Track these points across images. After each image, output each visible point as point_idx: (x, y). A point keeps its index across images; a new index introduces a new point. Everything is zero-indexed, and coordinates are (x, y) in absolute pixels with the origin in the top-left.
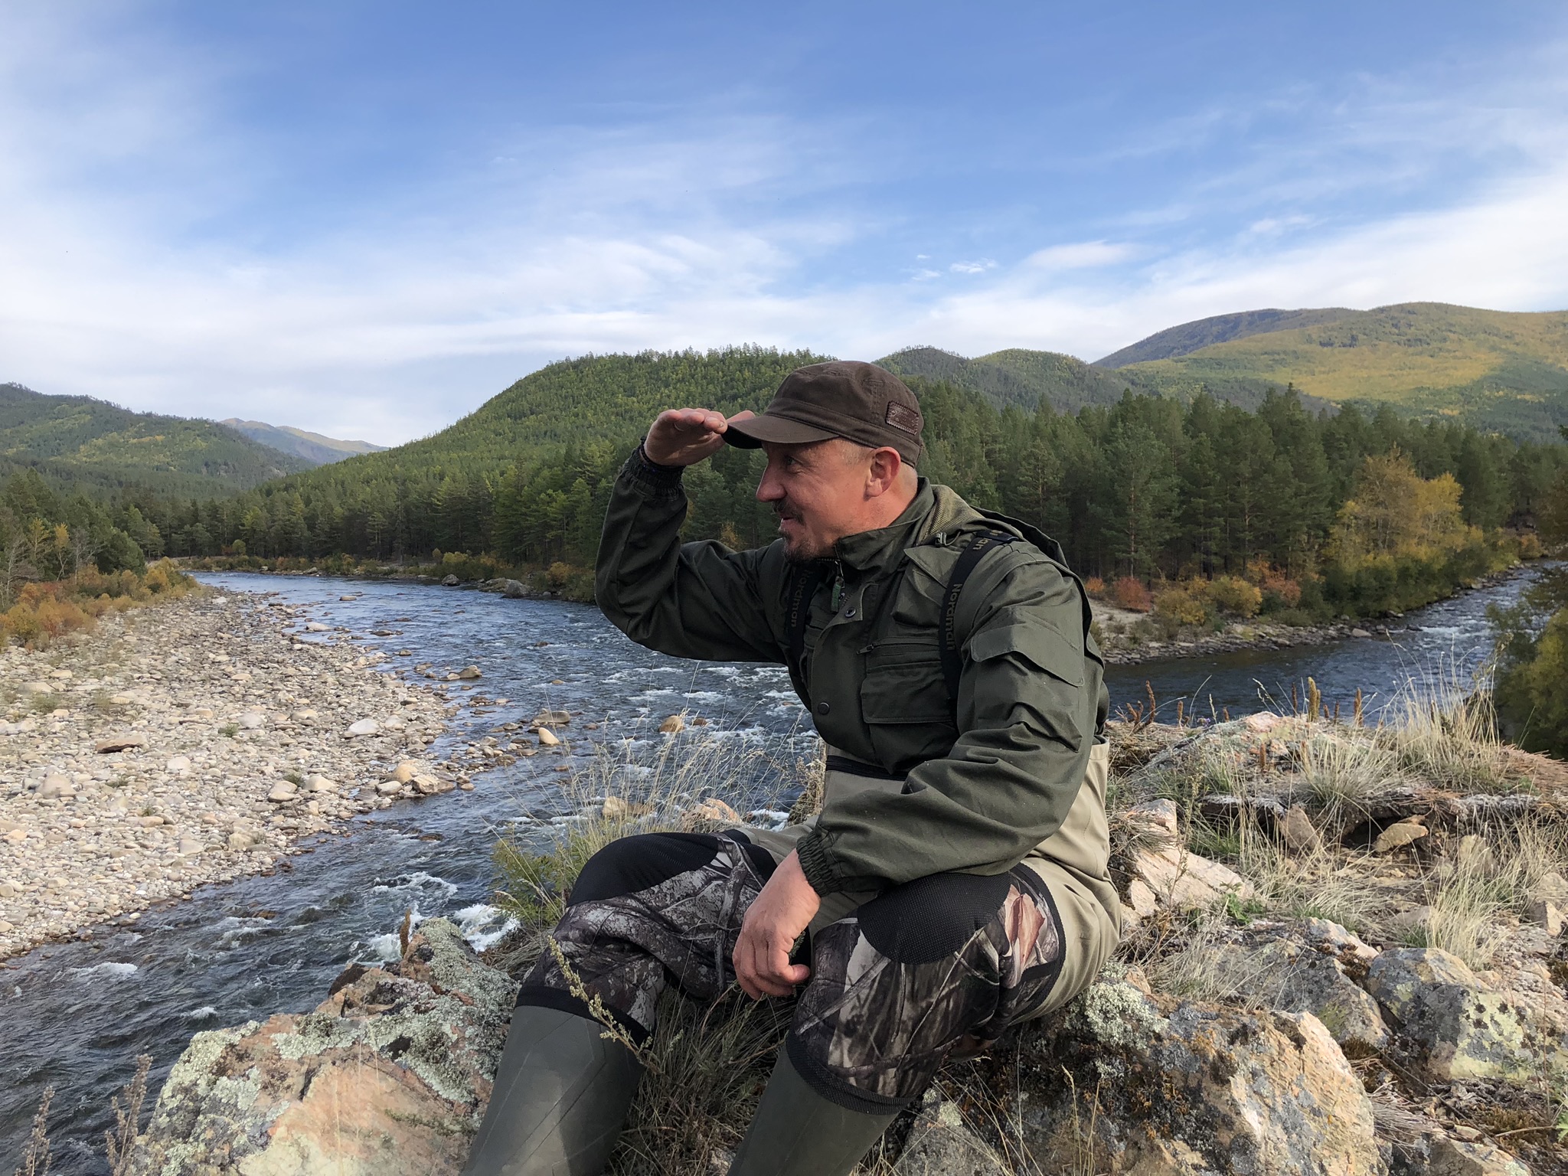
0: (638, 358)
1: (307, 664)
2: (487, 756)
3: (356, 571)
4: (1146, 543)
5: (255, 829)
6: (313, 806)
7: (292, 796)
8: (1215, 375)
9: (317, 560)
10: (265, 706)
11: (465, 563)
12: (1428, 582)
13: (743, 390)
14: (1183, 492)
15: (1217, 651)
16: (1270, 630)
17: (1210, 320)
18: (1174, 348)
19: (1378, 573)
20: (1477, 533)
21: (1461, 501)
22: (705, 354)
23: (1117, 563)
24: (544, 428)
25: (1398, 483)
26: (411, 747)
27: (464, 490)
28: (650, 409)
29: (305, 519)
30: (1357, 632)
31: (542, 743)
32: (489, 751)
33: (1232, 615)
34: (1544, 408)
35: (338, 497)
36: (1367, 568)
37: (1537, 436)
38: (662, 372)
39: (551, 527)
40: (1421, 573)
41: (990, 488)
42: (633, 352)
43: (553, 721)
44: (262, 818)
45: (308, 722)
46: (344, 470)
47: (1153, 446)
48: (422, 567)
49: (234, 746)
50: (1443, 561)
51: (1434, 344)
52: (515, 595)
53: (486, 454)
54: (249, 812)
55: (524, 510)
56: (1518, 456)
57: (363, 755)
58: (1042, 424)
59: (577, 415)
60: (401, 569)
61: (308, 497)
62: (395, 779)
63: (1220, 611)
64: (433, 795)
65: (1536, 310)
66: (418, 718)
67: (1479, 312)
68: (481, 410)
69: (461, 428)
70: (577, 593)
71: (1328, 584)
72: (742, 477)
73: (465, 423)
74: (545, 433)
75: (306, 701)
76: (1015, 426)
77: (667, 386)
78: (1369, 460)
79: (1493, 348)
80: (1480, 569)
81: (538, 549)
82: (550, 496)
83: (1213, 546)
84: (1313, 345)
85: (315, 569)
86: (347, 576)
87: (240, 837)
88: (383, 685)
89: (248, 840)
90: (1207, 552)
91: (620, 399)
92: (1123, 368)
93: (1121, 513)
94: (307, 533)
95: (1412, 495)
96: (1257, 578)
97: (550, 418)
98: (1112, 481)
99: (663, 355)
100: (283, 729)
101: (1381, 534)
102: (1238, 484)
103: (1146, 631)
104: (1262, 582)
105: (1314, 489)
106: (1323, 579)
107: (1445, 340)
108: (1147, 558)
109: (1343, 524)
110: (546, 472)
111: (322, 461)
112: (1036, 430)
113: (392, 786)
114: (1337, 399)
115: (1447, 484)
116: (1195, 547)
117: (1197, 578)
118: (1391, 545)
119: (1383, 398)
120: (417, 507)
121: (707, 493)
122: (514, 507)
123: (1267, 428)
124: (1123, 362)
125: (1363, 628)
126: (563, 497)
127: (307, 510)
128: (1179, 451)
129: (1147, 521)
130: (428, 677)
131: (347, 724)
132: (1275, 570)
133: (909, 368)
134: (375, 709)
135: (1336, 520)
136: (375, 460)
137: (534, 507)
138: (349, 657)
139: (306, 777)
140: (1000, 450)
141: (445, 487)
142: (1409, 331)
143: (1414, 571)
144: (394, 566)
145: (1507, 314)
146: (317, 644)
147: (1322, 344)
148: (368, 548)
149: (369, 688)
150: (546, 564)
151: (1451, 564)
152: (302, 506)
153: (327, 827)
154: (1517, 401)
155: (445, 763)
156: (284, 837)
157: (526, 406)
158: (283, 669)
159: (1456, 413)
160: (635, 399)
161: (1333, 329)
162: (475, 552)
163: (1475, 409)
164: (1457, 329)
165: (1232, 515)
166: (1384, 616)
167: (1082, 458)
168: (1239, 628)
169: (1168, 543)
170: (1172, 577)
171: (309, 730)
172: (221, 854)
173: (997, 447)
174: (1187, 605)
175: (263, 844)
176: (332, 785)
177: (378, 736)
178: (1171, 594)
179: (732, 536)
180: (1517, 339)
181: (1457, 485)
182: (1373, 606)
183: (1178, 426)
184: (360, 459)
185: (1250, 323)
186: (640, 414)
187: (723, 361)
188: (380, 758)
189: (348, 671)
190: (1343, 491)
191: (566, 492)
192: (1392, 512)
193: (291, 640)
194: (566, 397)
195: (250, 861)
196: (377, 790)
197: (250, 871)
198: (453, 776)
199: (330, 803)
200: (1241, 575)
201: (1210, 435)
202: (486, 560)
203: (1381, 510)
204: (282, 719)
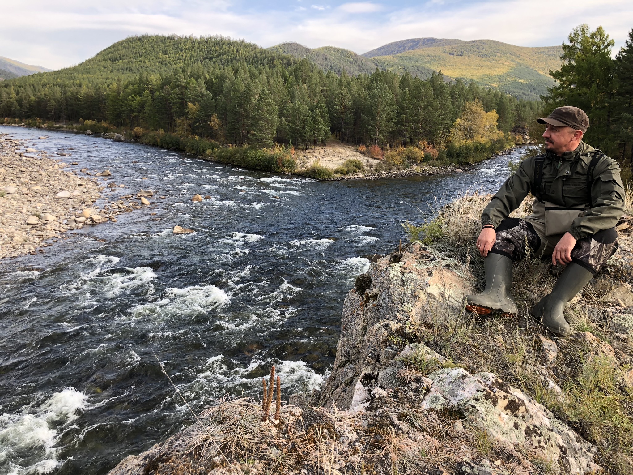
0: (168, 38)
1: (30, 166)
2: (120, 208)
3: (43, 126)
4: (383, 132)
5: (24, 235)
6: (48, 226)
7: (37, 222)
8: (408, 64)
9: (24, 120)
10: (15, 184)
11: (94, 125)
12: (484, 152)
13: (215, 55)
14: (398, 112)
15: (407, 175)
16: (426, 168)
17: (408, 40)
18: (393, 51)
19: (467, 148)
20: (502, 134)
21: (498, 121)
22: (198, 38)
23: (371, 139)
24: (126, 66)
25: (476, 113)
26: (86, 204)
27: (92, 92)
28: (174, 61)
29: (17, 101)
30: (458, 170)
31: (142, 203)
32: (121, 206)
33: (412, 162)
34: (527, 86)
35: (32, 92)
36: (463, 146)
37: (524, 97)
38: (179, 45)
39: (134, 111)
40: (482, 148)
41: (323, 106)
42: (166, 35)
43: (146, 195)
44: (26, 231)
45: (37, 191)
46: (33, 79)
47: (388, 93)
48: (75, 126)
49: (5, 201)
50: (490, 144)
51: (491, 57)
52: (119, 141)
53: (100, 77)
54: (19, 229)
55: (121, 103)
56: (518, 105)
57: (66, 206)
58: (343, 80)
59: (141, 61)
60: (65, 126)
61: (18, 91)
62: (83, 216)
63: (408, 160)
64: (99, 223)
65: (529, 47)
66: (87, 192)
67: (509, 45)
68: (97, 56)
69: (88, 64)
70: (147, 141)
71: (448, 151)
72: (219, 94)
73: (90, 61)
74: (127, 69)
75: (35, 182)
76: (333, 80)
77: (181, 51)
78: (467, 103)
79: (512, 61)
80: (502, 148)
81: (128, 121)
82: (133, 97)
83: (407, 134)
84: (447, 54)
85: (23, 124)
86: (39, 128)
87: (18, 238)
88: (69, 177)
89: (21, 240)
90: (405, 137)
91: (161, 55)
92: (372, 58)
93: (374, 119)
94: (18, 108)
95: (481, 118)
96: (422, 147)
97: (129, 62)
98: (371, 106)
99: (180, 37)
100: (27, 194)
101: (469, 132)
102: (419, 110)
103: (381, 167)
104: (424, 150)
105: (446, 113)
106: (447, 149)
107: (495, 56)
108: (383, 138)
109: (456, 128)
110: (131, 87)
111: (20, 75)
112: (340, 83)
113: (82, 219)
114: (454, 77)
115: (493, 114)
116: (401, 135)
117: (400, 147)
118: (472, 137)
119: (471, 77)
120: (71, 99)
121: (204, 100)
122: (117, 101)
123: (431, 88)
124: (373, 55)
125: (460, 168)
126: (139, 98)
127: (17, 97)
128: (397, 95)
129: (383, 123)
130: (87, 174)
131: (55, 193)
132: (429, 144)
133: (286, 51)
134: (67, 187)
135: (453, 126)
136: (47, 75)
137: (126, 102)
138: (50, 164)
139: (42, 215)
140: (327, 90)
141: (84, 90)
142: (482, 51)
143: (479, 147)
144: (62, 125)
145: (518, 47)
146: (33, 158)
147: (450, 54)
148: (49, 116)
149: (62, 178)
150: (132, 128)
151: (492, 145)
152: (15, 95)
153: (56, 235)
154: (518, 83)
155: (103, 210)
156: (37, 239)
157: (118, 56)
158: (19, 168)
159: (496, 86)
160: (167, 56)
161: (454, 48)
162: (99, 121)
163: (503, 85)
164: (500, 52)
165: (415, 122)
166: (467, 164)
167: (359, 95)
168: (415, 167)
169: (391, 132)
170: (391, 146)
171: (38, 195)
172: (10, 245)
173: (326, 88)
174: (397, 157)
175: (28, 242)
176: (55, 218)
177: (70, 198)
178: (390, 153)
179: (216, 120)
180: (521, 57)
181: (497, 115)
182: (464, 160)
183: (397, 84)
184: (40, 75)
185: (423, 43)
186: (170, 63)
187: (206, 41)
188: (73, 208)
189: (51, 170)
190: (456, 115)
191: (141, 96)
192: (474, 124)
193: (20, 155)
194: (136, 53)
195: (24, 248)
196: (75, 221)
197: (25, 252)
198: (107, 216)
199: (56, 225)
200: (417, 146)
201: (409, 90)
202: (104, 124)
203: (470, 123)
204: (25, 190)
